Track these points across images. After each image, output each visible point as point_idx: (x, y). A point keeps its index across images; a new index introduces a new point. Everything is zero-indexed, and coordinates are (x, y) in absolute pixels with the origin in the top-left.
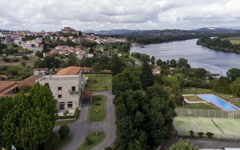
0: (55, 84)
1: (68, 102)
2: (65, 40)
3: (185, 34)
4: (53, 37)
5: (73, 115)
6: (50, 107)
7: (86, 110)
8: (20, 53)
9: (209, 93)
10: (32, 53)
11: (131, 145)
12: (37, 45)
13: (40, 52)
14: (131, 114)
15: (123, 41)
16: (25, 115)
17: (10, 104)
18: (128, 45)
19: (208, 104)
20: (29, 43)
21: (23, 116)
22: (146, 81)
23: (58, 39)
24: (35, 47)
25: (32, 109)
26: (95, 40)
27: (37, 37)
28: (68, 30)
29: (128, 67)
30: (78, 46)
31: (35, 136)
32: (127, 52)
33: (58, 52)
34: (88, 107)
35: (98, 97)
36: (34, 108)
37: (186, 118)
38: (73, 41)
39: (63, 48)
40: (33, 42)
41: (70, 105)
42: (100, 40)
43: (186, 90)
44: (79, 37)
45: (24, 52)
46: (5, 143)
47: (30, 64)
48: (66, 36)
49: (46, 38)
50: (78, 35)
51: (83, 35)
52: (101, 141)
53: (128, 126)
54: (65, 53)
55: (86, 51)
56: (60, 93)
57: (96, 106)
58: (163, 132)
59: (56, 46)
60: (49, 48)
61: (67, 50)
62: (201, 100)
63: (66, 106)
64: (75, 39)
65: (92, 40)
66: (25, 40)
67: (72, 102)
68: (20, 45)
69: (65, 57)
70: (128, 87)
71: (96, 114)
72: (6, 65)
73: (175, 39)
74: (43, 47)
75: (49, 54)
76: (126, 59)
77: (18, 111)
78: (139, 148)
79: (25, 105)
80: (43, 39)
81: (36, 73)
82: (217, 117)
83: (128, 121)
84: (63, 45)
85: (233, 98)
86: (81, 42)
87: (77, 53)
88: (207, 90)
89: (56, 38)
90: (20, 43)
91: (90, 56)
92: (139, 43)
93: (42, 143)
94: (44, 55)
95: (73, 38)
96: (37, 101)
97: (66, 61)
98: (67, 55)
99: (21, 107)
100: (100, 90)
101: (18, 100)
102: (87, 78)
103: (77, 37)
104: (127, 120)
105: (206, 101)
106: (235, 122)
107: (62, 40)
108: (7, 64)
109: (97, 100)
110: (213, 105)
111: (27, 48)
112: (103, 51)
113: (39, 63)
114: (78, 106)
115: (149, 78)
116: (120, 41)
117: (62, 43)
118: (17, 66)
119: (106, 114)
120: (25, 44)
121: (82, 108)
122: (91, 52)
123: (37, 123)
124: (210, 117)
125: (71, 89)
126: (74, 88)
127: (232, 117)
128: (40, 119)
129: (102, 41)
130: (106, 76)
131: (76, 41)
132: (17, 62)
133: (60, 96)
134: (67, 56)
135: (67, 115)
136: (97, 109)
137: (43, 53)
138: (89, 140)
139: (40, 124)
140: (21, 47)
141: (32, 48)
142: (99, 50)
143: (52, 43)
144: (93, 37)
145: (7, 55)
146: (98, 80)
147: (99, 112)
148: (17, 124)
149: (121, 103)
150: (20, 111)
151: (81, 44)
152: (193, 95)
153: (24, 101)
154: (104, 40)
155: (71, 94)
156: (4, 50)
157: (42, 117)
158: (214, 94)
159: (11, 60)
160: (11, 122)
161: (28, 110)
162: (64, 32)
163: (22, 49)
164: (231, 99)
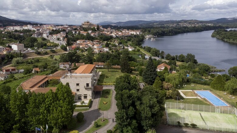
0: (74, 81)
1: (84, 95)
2: (85, 34)
3: (202, 25)
4: (75, 31)
5: (87, 104)
6: (69, 100)
7: (97, 101)
8: (48, 47)
9: (206, 89)
10: (58, 46)
11: (125, 130)
12: (61, 39)
13: (64, 46)
14: (126, 108)
15: (138, 33)
16: (53, 106)
17: (44, 98)
18: (142, 38)
19: (202, 100)
20: (55, 36)
21: (52, 107)
22: (149, 78)
23: (79, 33)
24: (60, 40)
25: (58, 101)
26: (111, 33)
27: (61, 31)
28: (87, 25)
29: (138, 62)
30: (96, 40)
31: (60, 120)
32: (140, 45)
33: (79, 46)
34: (99, 99)
35: (107, 91)
36: (59, 101)
37: (178, 111)
38: (92, 35)
39: (83, 42)
40: (59, 35)
41: (85, 97)
42: (116, 33)
43: (186, 85)
44: (97, 31)
45: (52, 45)
46: (42, 122)
47: (57, 57)
48: (85, 30)
49: (69, 31)
50: (96, 29)
51: (101, 29)
52: (105, 125)
53: (123, 117)
54: (85, 47)
55: (102, 45)
56: (78, 88)
57: (105, 98)
58: (150, 122)
59: (77, 40)
60: (72, 42)
61: (87, 44)
62: (196, 95)
63: (83, 98)
64: (93, 34)
65: (108, 33)
66: (51, 34)
67: (87, 95)
68: (48, 39)
69: (85, 50)
70: (125, 88)
71: (104, 104)
72: (38, 58)
73: (190, 30)
74: (67, 41)
75: (72, 47)
76: (137, 53)
77: (48, 103)
78: (131, 132)
79: (53, 99)
80: (67, 33)
81: (62, 66)
82: (205, 111)
83: (123, 114)
84: (83, 39)
85: (226, 95)
86: (99, 36)
87: (95, 47)
88: (205, 87)
89: (78, 32)
90: (48, 37)
91: (106, 49)
92: (153, 35)
93: (65, 124)
94: (68, 48)
95: (92, 33)
96: (61, 96)
97: (85, 55)
98: (86, 48)
99: (51, 100)
100: (109, 84)
101: (48, 95)
102: (100, 73)
103: (96, 31)
104: (122, 112)
105: (200, 97)
106: (220, 117)
107: (82, 34)
108: (39, 56)
109: (106, 93)
110: (206, 100)
111: (53, 42)
112: (117, 44)
113: (63, 57)
114: (91, 98)
115: (152, 75)
116: (135, 33)
117: (82, 38)
118: (47, 58)
119: (111, 105)
120: (52, 37)
121: (94, 100)
122: (107, 46)
123: (61, 111)
124: (200, 110)
125: (86, 86)
126: (88, 85)
127: (219, 112)
128: (63, 109)
129: (118, 34)
130: (116, 71)
131: (94, 35)
132: (47, 54)
133: (78, 90)
134: (86, 50)
135: (83, 104)
136: (105, 101)
137: (66, 46)
138: (97, 124)
139: (63, 112)
140: (49, 41)
141: (57, 41)
142: (114, 43)
143: (74, 37)
144: (109, 31)
145: (38, 49)
146: (109, 75)
147: (106, 103)
148: (49, 111)
149: (119, 99)
150: (50, 103)
151: (99, 38)
152: (191, 91)
153: (52, 96)
154: (120, 33)
155: (86, 89)
156: (35, 44)
157: (64, 108)
158: (211, 90)
159: (42, 53)
160: (44, 110)
161: (55, 102)
162: (84, 26)
163: (50, 42)
164: (225, 96)
